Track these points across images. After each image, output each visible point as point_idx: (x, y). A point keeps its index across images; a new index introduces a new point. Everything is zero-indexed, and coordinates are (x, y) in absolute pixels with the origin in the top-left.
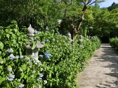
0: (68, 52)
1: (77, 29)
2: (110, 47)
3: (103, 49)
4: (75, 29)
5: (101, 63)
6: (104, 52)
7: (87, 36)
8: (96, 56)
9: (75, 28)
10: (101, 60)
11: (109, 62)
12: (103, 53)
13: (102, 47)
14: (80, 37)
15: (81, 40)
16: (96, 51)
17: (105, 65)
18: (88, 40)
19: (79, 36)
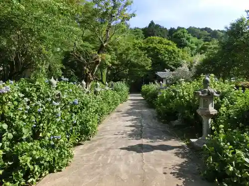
0: (86, 102)
1: (92, 74)
2: (142, 98)
3: (131, 102)
4: (90, 74)
5: (123, 118)
6: (131, 106)
7: (106, 83)
8: (118, 112)
9: (89, 72)
10: (125, 115)
11: (133, 116)
12: (129, 107)
13: (132, 100)
14: (96, 85)
15: (98, 89)
16: (120, 105)
17: (128, 120)
18: (107, 88)
19: (95, 83)
